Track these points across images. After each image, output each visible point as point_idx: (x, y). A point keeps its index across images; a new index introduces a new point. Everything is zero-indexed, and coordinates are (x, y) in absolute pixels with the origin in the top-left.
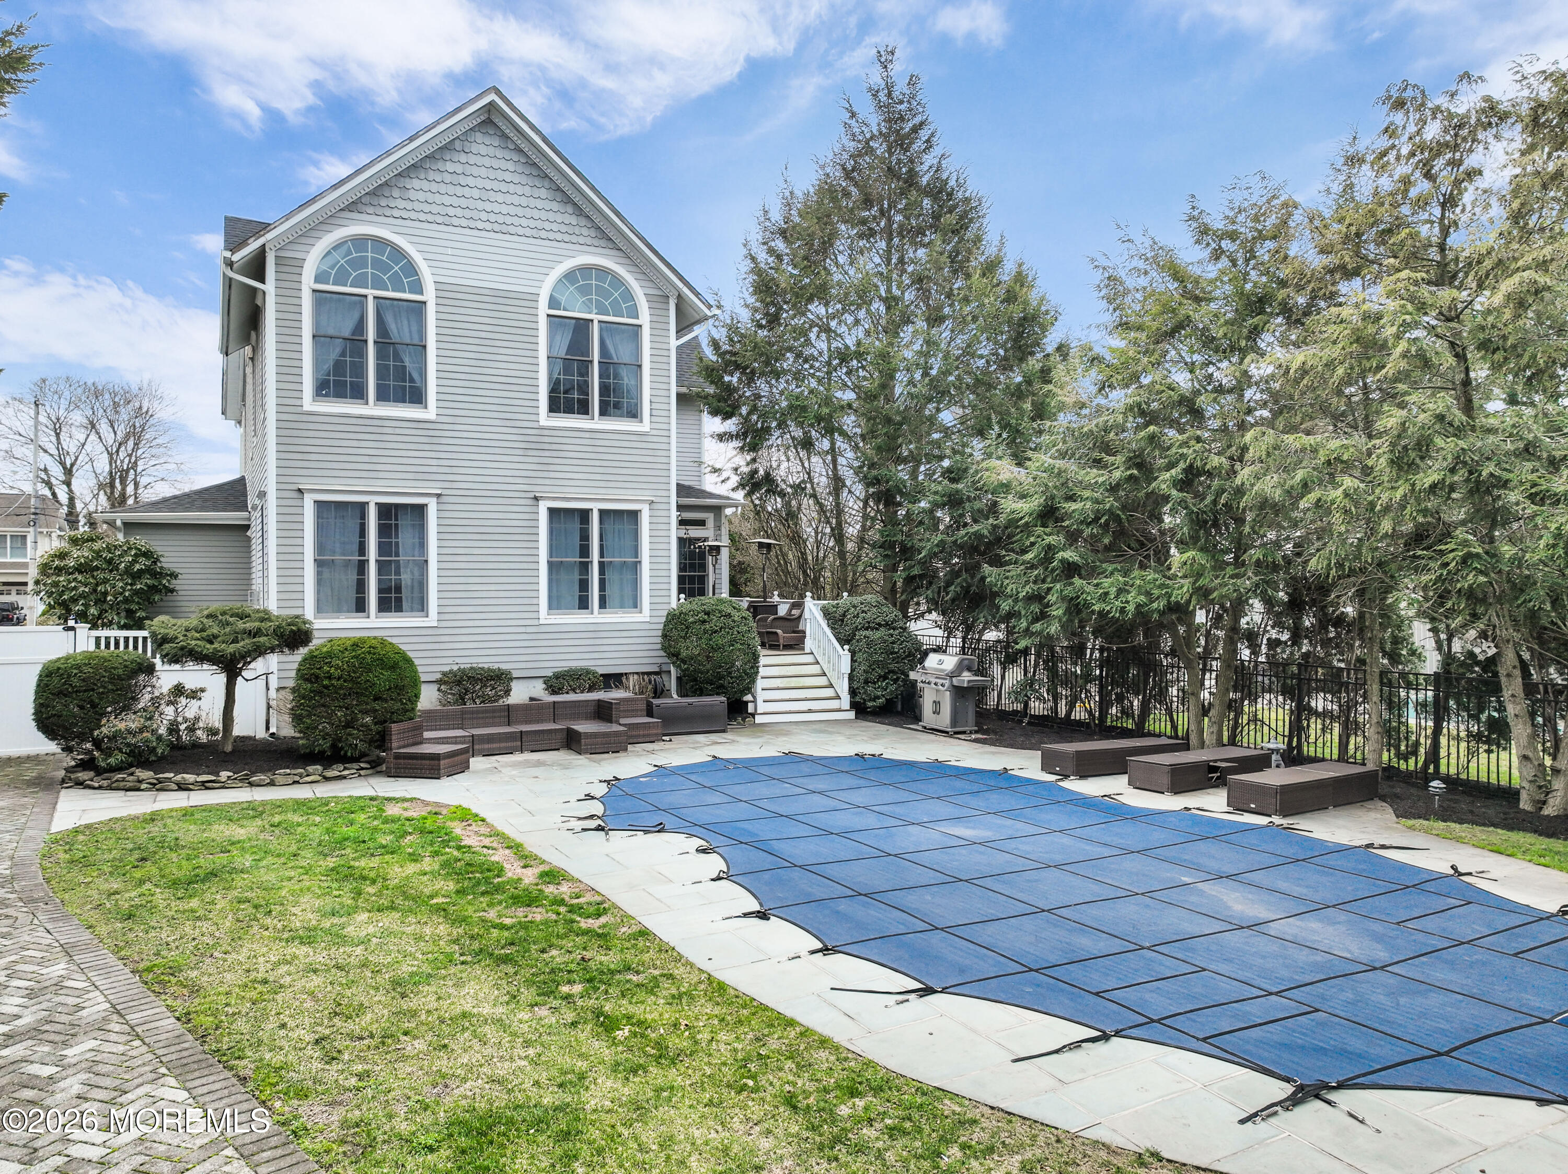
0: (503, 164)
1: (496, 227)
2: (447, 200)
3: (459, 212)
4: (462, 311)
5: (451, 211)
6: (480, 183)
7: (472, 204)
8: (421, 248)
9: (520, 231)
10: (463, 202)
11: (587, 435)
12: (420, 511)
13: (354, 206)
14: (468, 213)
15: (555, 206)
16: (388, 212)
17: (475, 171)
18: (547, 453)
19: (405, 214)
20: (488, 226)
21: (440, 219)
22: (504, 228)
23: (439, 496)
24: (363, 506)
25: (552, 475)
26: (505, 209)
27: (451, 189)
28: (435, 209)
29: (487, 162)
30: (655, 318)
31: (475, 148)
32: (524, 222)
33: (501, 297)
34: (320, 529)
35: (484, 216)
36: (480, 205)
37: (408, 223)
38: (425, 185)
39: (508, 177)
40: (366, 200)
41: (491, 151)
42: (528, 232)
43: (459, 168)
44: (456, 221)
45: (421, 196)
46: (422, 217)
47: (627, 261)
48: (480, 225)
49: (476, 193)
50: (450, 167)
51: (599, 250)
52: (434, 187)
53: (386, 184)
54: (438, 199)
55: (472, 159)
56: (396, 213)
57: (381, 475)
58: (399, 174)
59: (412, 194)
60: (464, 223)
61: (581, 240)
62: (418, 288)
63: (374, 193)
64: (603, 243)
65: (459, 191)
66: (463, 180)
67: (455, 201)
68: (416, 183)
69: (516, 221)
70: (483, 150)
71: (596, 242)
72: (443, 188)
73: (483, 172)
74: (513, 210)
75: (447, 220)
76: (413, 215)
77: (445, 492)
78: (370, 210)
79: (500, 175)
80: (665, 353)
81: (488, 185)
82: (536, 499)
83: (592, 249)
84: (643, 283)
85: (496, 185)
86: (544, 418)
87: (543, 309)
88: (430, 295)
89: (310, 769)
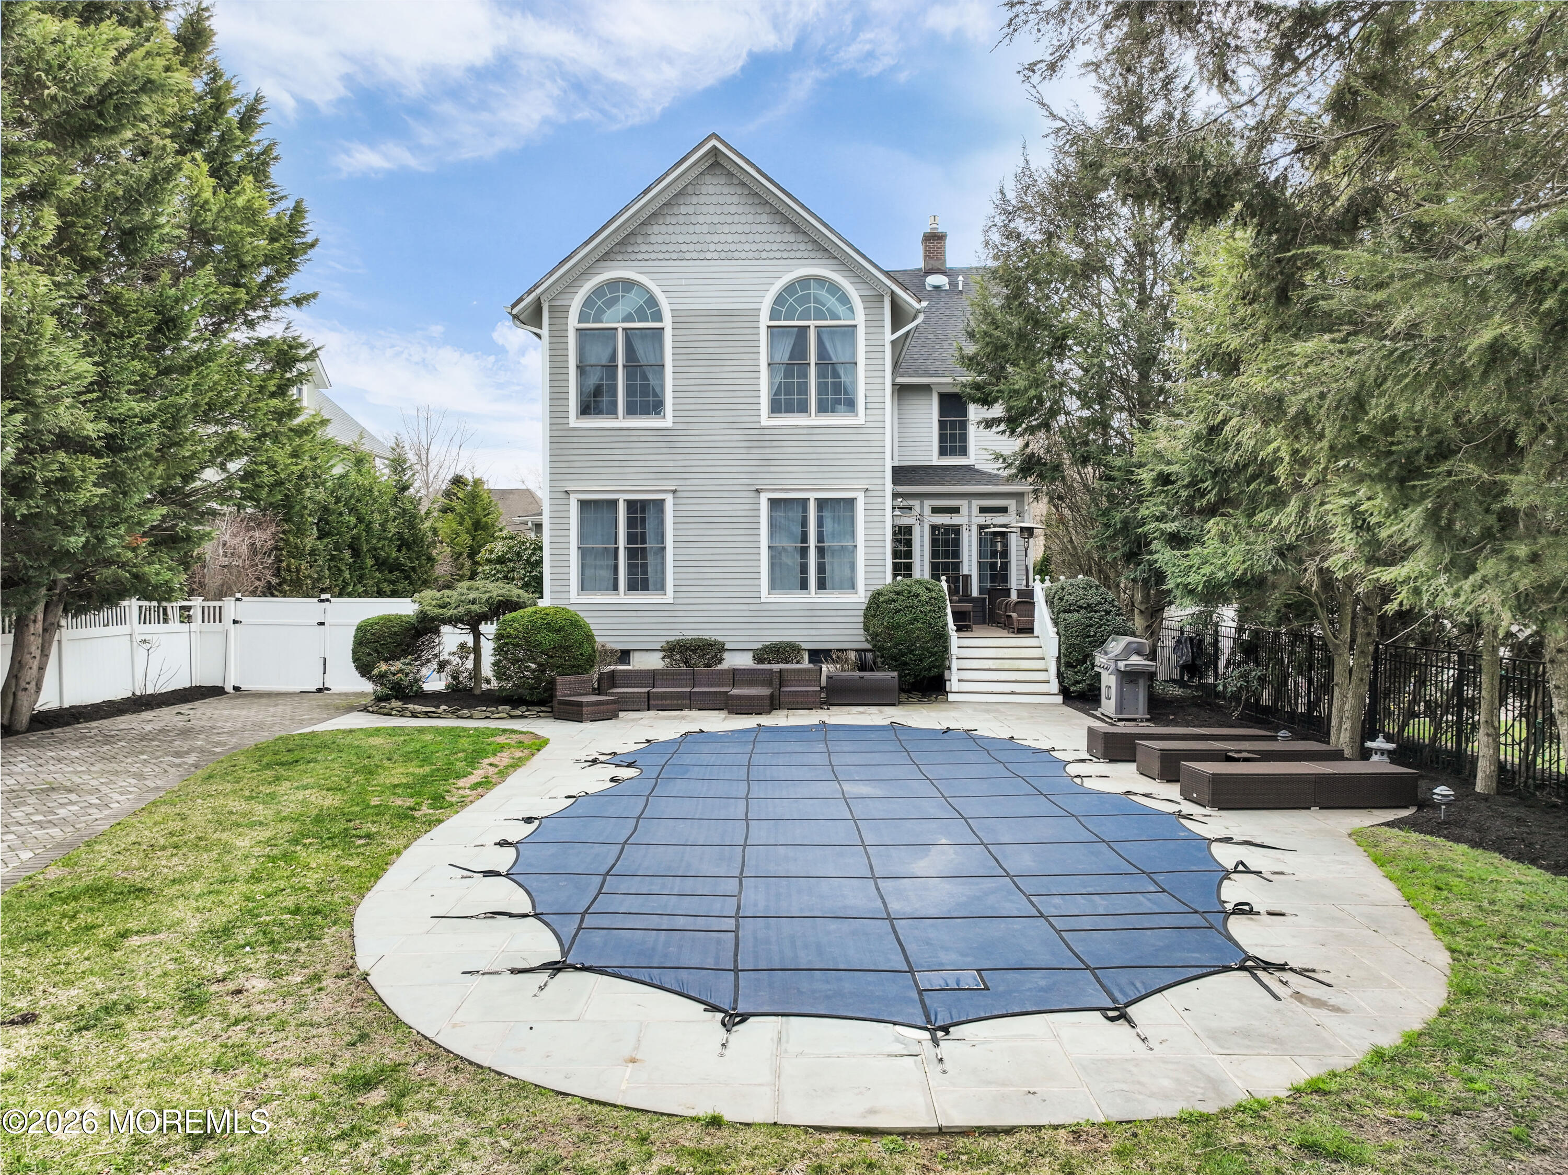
0: (728, 199)
1: (723, 255)
2: (681, 239)
3: (691, 247)
4: (693, 332)
5: (684, 248)
6: (709, 219)
7: (701, 238)
8: (660, 282)
9: (743, 255)
10: (694, 238)
11: (805, 431)
12: (659, 505)
13: (607, 257)
14: (698, 247)
15: (775, 228)
16: (633, 257)
17: (705, 209)
18: (768, 450)
19: (646, 256)
20: (716, 255)
21: (675, 256)
22: (730, 255)
23: (675, 492)
24: (614, 503)
25: (772, 469)
26: (730, 238)
27: (684, 229)
28: (671, 248)
29: (715, 199)
30: (870, 317)
31: (704, 190)
32: (747, 247)
33: (729, 316)
34: (583, 522)
35: (712, 247)
36: (708, 238)
37: (650, 263)
38: (663, 229)
39: (733, 209)
40: (618, 248)
41: (718, 189)
42: (750, 255)
43: (691, 210)
44: (688, 256)
45: (660, 239)
46: (661, 256)
47: (842, 268)
48: (709, 255)
49: (705, 229)
50: (683, 210)
51: (817, 261)
52: (671, 229)
53: (632, 233)
54: (674, 238)
55: (702, 199)
56: (640, 256)
57: (629, 476)
58: (642, 223)
59: (653, 239)
60: (695, 255)
61: (799, 254)
62: (658, 317)
63: (622, 243)
64: (819, 254)
65: (691, 229)
66: (694, 219)
67: (688, 238)
68: (656, 229)
69: (740, 247)
70: (711, 189)
71: (812, 255)
72: (677, 229)
73: (712, 209)
74: (736, 238)
75: (681, 255)
76: (653, 256)
77: (679, 488)
78: (620, 257)
79: (726, 209)
80: (880, 349)
81: (716, 219)
82: (758, 491)
83: (809, 261)
84: (859, 286)
85: (722, 219)
86: (766, 420)
87: (764, 320)
88: (667, 322)
89: (500, 708)
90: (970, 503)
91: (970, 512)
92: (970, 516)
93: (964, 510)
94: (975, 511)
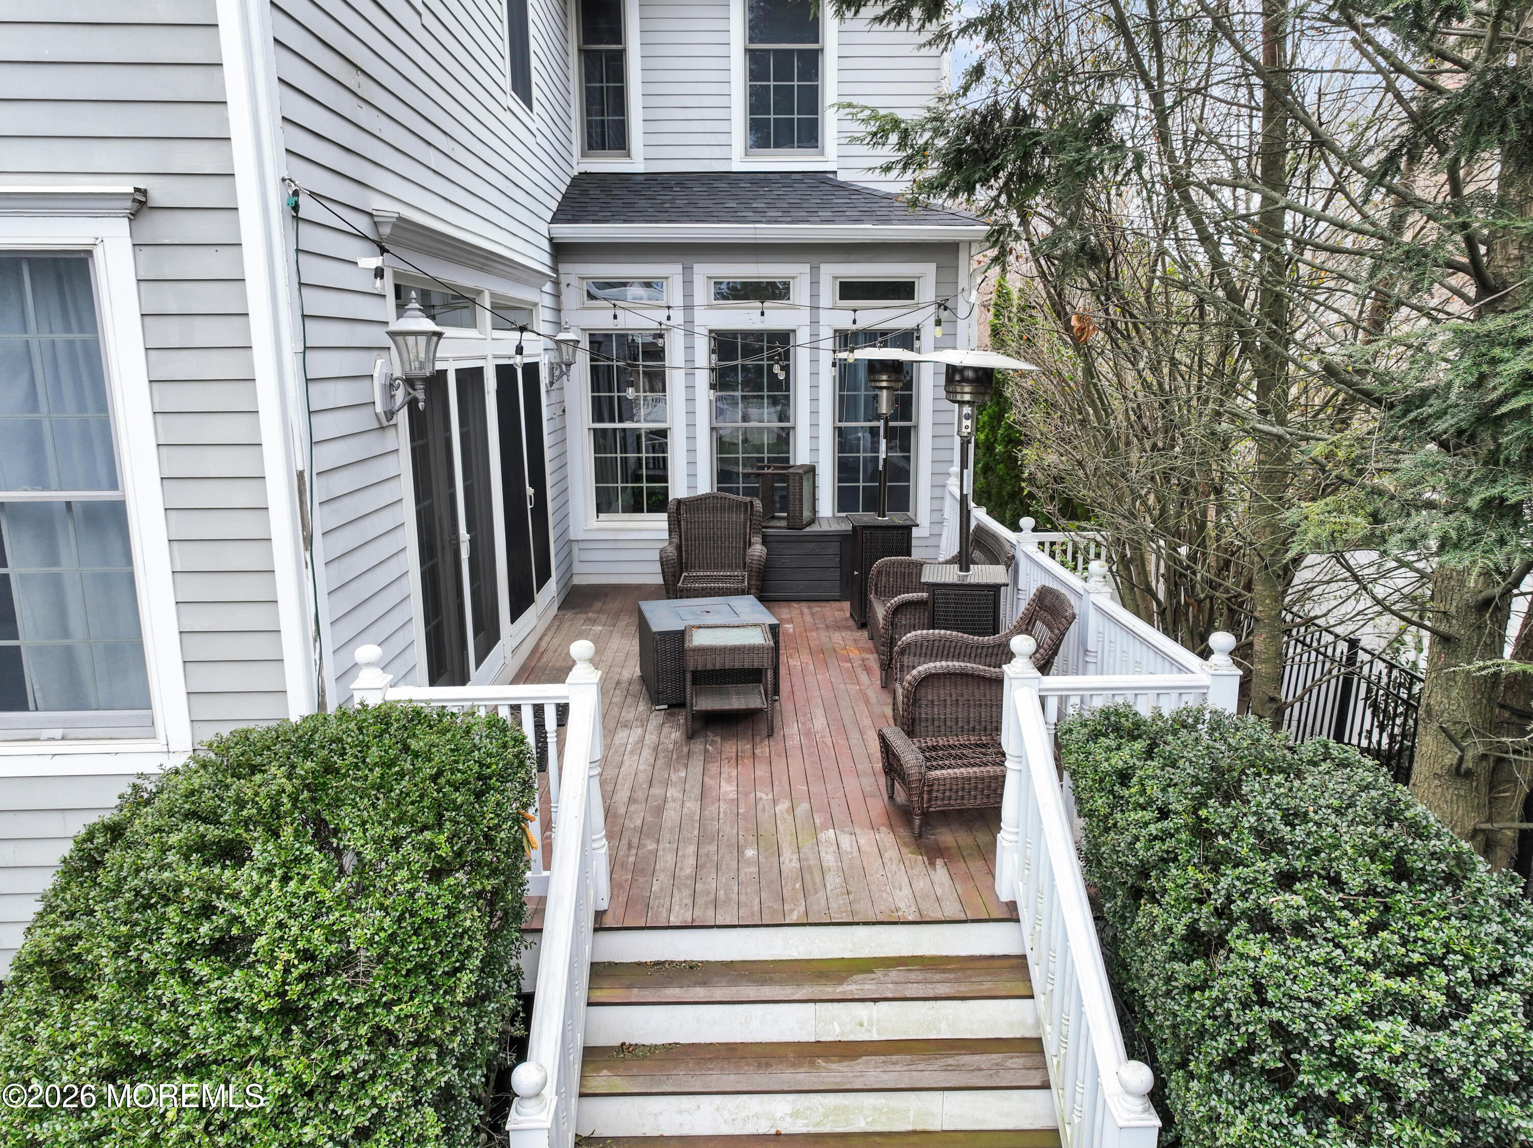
90: (815, 270)
91: (815, 295)
92: (815, 308)
93: (800, 292)
94: (828, 292)
